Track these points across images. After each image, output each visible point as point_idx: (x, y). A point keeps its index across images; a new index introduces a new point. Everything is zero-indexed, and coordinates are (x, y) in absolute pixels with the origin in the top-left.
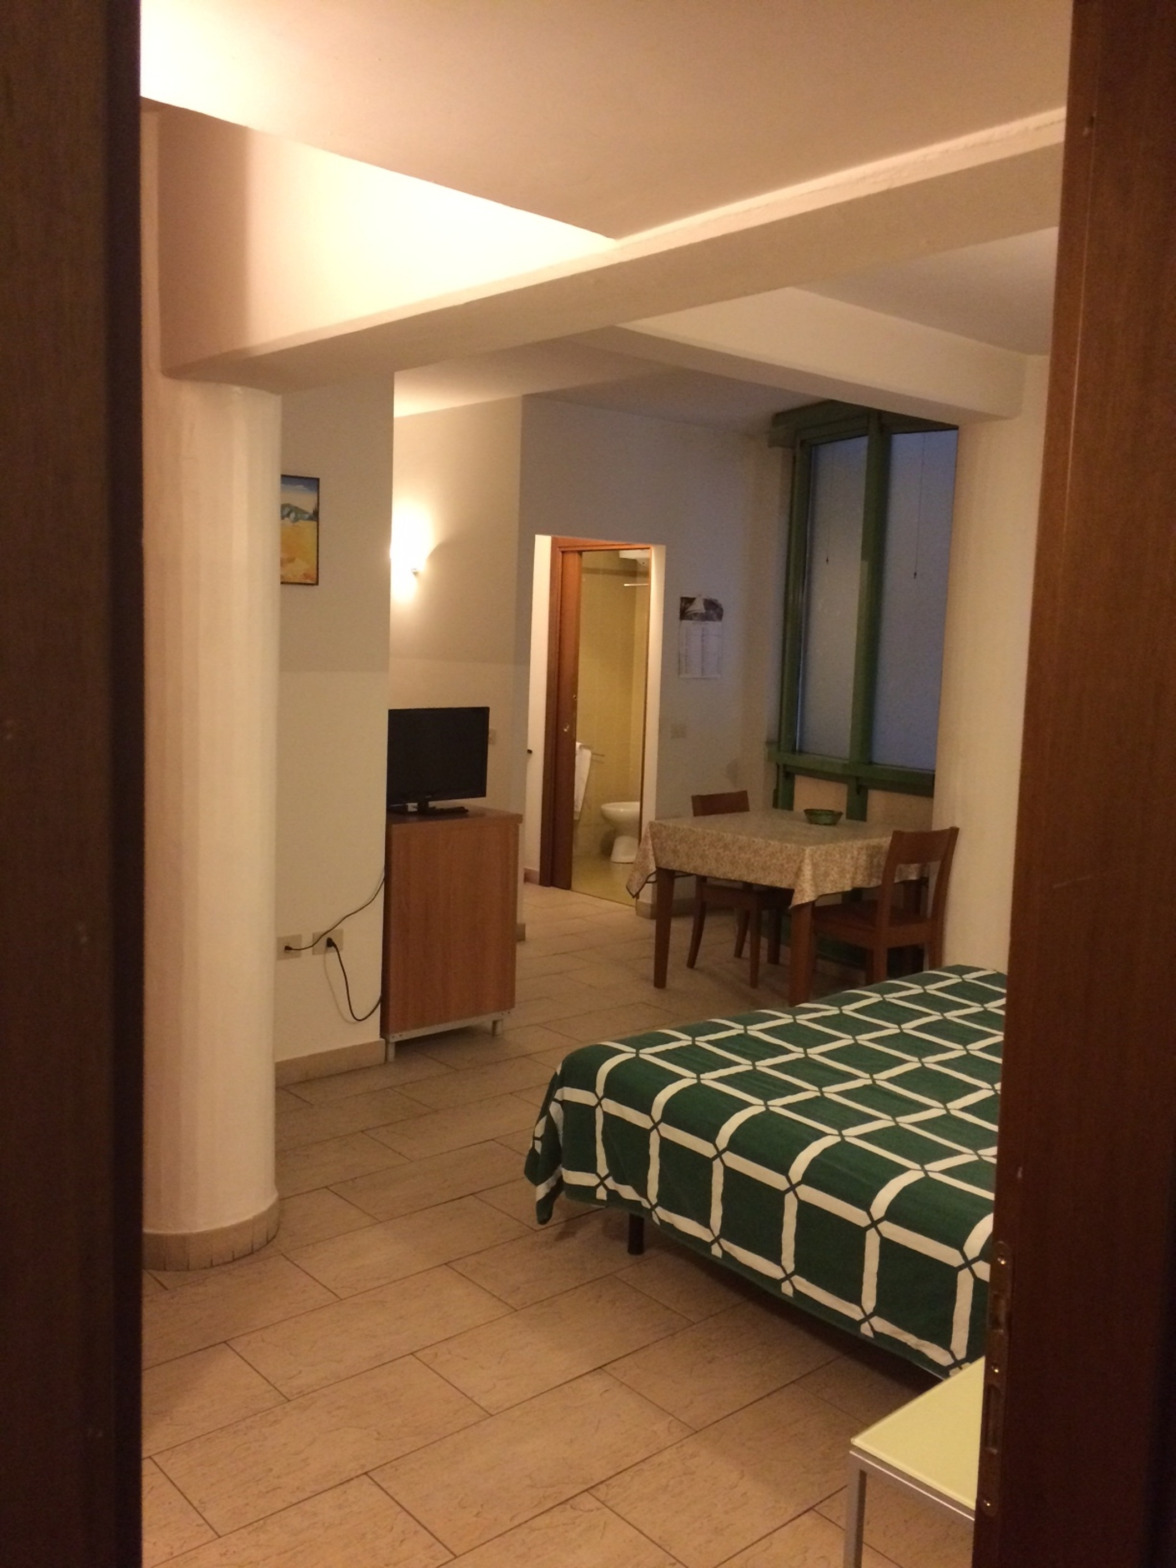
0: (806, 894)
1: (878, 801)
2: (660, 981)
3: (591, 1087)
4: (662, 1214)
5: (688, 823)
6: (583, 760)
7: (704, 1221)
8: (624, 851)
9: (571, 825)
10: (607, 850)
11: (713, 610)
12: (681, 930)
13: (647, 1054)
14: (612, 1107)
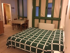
0: (21, 24)
1: (24, 18)
2: (13, 29)
3: (10, 40)
4: (16, 47)
5: (14, 20)
6: (7, 17)
7: (19, 47)
8: (10, 22)
9: (6, 21)
10: (9, 22)
11: (14, 8)
12: (14, 26)
13: (14, 37)
14: (12, 41)
